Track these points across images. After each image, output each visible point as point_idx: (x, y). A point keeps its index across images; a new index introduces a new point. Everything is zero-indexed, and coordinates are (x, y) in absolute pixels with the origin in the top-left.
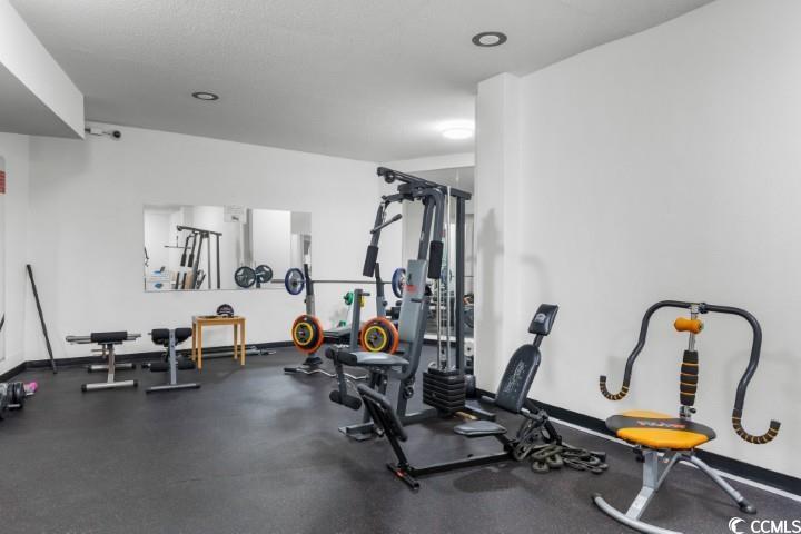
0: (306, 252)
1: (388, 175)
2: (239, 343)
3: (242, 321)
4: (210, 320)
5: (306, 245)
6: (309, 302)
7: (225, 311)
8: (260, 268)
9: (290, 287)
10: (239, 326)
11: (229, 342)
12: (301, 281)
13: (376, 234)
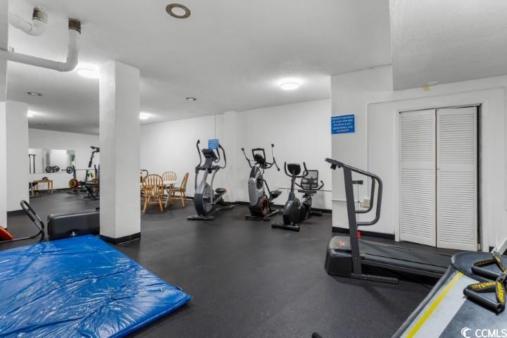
0: (73, 160)
1: (93, 148)
2: (50, 188)
3: (52, 181)
4: (40, 181)
5: (73, 158)
6: (75, 175)
7: (45, 179)
8: (55, 167)
9: (68, 171)
10: (50, 183)
11: (46, 188)
12: (71, 170)
13: (91, 159)
